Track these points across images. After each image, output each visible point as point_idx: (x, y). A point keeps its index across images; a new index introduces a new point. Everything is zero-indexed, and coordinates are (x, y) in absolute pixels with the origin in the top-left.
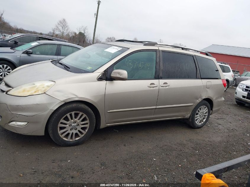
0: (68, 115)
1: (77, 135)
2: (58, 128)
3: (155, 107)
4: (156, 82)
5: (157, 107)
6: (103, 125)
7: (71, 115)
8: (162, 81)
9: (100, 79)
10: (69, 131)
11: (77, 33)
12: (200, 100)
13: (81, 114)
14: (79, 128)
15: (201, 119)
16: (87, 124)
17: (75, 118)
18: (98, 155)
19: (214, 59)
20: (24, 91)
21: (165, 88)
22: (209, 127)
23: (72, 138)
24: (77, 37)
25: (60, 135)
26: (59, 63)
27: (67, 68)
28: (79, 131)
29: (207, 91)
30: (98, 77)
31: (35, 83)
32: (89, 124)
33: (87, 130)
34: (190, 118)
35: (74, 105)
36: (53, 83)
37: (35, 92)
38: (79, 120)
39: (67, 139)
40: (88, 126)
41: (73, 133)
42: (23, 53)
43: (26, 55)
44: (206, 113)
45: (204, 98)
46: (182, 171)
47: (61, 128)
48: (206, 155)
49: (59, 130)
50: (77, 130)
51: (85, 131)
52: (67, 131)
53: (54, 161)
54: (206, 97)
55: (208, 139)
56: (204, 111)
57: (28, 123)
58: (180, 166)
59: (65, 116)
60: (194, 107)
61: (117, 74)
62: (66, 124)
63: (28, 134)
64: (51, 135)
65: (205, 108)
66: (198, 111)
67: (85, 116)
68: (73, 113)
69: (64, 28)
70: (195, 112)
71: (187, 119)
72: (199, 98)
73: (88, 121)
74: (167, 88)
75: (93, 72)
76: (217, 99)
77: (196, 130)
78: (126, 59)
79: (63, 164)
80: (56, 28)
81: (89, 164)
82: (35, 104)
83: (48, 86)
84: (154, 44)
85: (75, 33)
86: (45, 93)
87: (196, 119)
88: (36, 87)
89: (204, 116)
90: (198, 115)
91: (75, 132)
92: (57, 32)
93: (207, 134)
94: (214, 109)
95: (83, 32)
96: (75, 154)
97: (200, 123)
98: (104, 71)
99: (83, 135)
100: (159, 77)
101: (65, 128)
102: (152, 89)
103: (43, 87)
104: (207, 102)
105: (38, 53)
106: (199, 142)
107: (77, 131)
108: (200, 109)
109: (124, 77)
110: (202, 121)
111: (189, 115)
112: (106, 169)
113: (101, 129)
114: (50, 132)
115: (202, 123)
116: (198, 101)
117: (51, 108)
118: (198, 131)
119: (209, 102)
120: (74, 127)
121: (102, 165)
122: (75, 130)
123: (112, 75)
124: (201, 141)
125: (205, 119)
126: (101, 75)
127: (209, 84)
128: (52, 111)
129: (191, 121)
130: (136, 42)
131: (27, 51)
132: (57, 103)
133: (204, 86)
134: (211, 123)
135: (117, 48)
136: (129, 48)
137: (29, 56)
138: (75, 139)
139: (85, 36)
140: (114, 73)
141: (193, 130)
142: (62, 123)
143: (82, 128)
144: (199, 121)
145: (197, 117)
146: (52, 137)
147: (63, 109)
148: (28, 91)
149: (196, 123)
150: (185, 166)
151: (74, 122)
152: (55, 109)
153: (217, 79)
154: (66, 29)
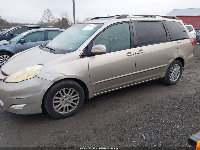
0: (60, 92)
1: (70, 108)
2: (53, 105)
3: (134, 73)
4: (132, 50)
5: (136, 72)
6: (91, 96)
7: (62, 92)
8: (137, 49)
9: (82, 56)
10: (63, 106)
11: (61, 19)
12: (172, 60)
13: (70, 89)
14: (71, 101)
15: (175, 76)
16: (77, 97)
17: (67, 93)
18: (91, 123)
19: (181, 21)
20: (18, 77)
21: (141, 54)
22: (183, 82)
23: (66, 110)
24: (61, 22)
25: (56, 110)
26: (46, 47)
27: (52, 50)
28: (71, 104)
29: (177, 51)
30: (80, 55)
31: (26, 69)
32: (79, 96)
33: (78, 102)
34: (166, 77)
35: (64, 82)
36: (41, 66)
37: (27, 77)
38: (70, 94)
39: (63, 112)
40: (78, 98)
41: (66, 107)
42: (18, 43)
43: (20, 44)
44: (178, 71)
45: (176, 57)
46: (167, 127)
47: (56, 104)
48: (185, 108)
49: (54, 106)
50: (70, 103)
51: (77, 103)
52: (61, 105)
53: (53, 134)
54: (178, 57)
55: (183, 93)
56: (177, 69)
57: (26, 104)
58: (164, 122)
59: (57, 93)
60: (168, 67)
61: (97, 49)
62: (59, 100)
63: (28, 114)
64: (48, 111)
65: (177, 66)
66: (172, 70)
67: (74, 90)
68: (64, 90)
69: (49, 17)
70: (169, 71)
71: (163, 78)
72: (171, 59)
73: (78, 95)
74: (143, 54)
75: (75, 51)
76: (187, 56)
77: (172, 86)
78: (103, 34)
79: (62, 136)
80: (43, 17)
81: (84, 132)
82: (29, 88)
83: (38, 70)
84: (125, 16)
85: (59, 20)
86: (35, 76)
87: (170, 77)
88: (27, 73)
89: (178, 73)
90: (172, 73)
91: (68, 105)
92: (45, 21)
93: (182, 88)
94: (185, 66)
95: (65, 17)
96: (71, 124)
97: (174, 80)
98: (85, 48)
99: (76, 107)
100: (135, 46)
101: (58, 103)
102: (129, 57)
103: (34, 72)
104: (178, 61)
105: (30, 41)
106: (176, 97)
107: (70, 105)
108: (173, 68)
109: (103, 51)
110: (176, 78)
111: (164, 75)
112: (99, 135)
113: (90, 99)
114: (47, 109)
115: (176, 79)
116: (171, 61)
117: (43, 89)
118: (174, 87)
119: (180, 61)
120: (67, 101)
121: (95, 131)
122: (68, 103)
123: (92, 51)
124: (178, 96)
125: (178, 76)
126: (82, 53)
127: (179, 44)
128: (45, 91)
129: (166, 79)
130: (109, 17)
131: (20, 41)
132: (48, 84)
133: (174, 47)
134: (184, 79)
135: (93, 25)
136: (104, 24)
137: (23, 44)
138: (69, 111)
139: (67, 20)
140: (94, 48)
141: (169, 86)
142: (55, 100)
143: (74, 101)
144: (173, 78)
145: (172, 75)
146: (49, 113)
147: (54, 87)
148: (21, 77)
149: (171, 80)
150: (168, 121)
151: (66, 97)
152: (47, 89)
153: (186, 39)
154: (51, 17)
